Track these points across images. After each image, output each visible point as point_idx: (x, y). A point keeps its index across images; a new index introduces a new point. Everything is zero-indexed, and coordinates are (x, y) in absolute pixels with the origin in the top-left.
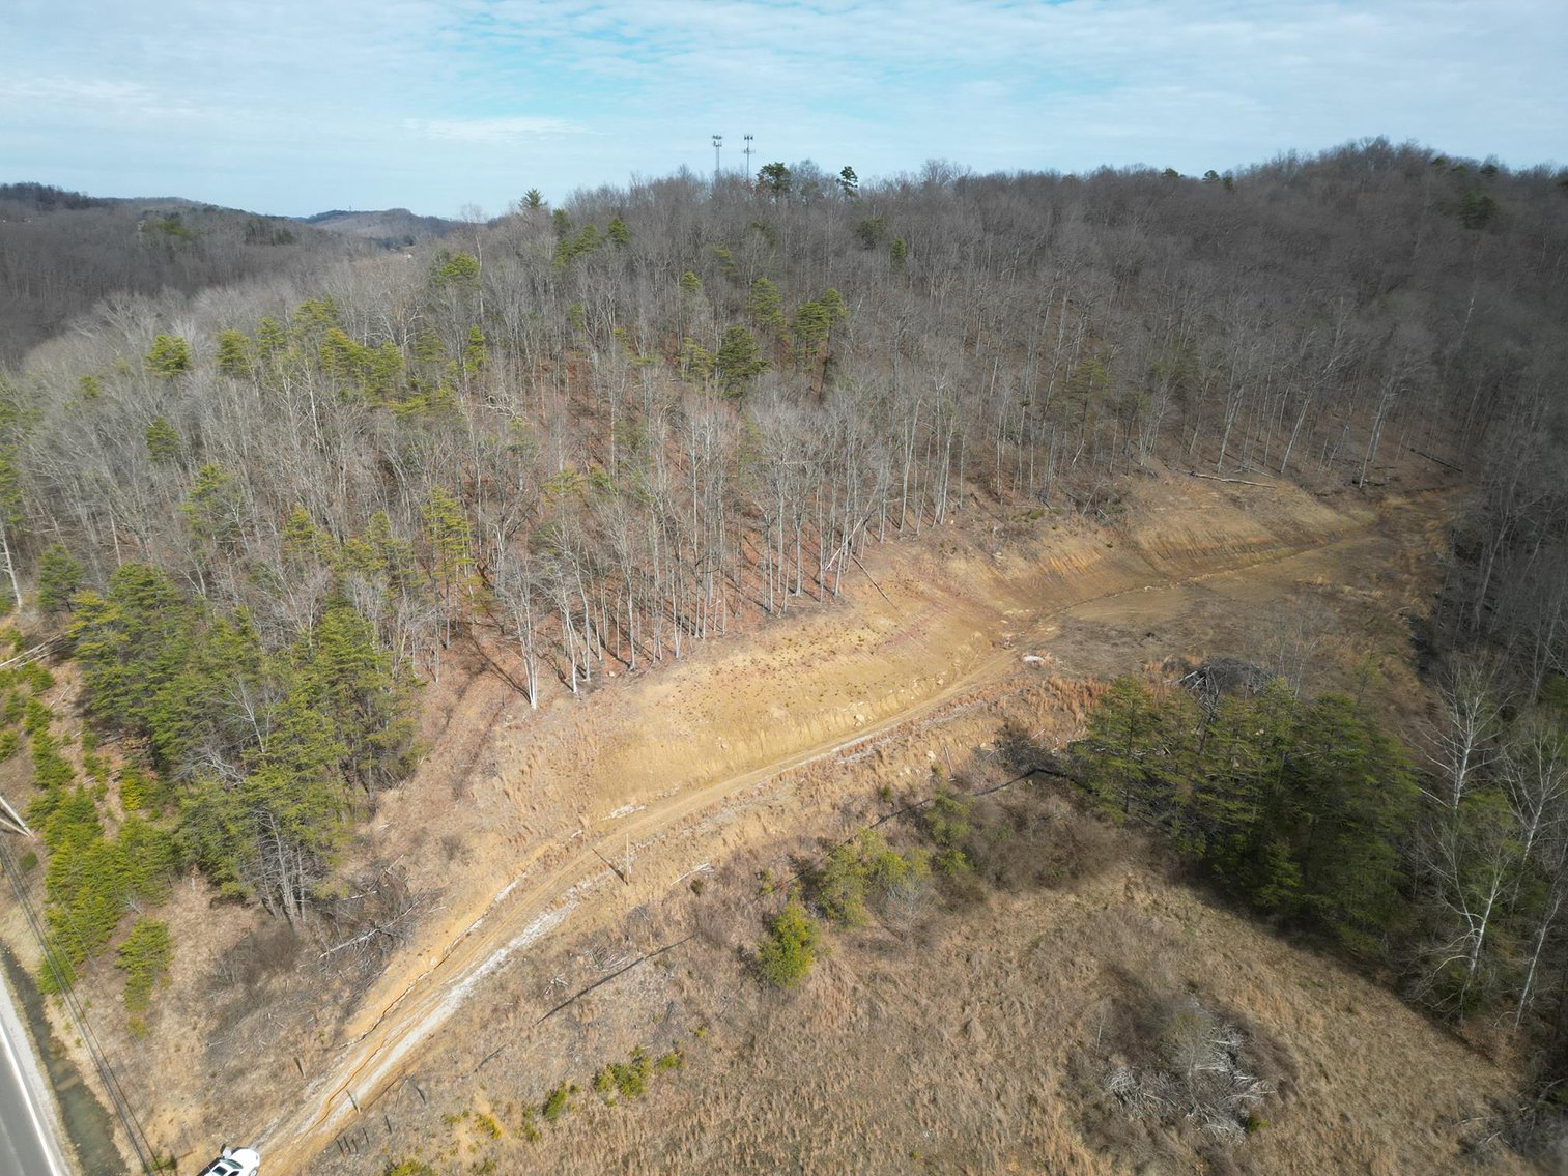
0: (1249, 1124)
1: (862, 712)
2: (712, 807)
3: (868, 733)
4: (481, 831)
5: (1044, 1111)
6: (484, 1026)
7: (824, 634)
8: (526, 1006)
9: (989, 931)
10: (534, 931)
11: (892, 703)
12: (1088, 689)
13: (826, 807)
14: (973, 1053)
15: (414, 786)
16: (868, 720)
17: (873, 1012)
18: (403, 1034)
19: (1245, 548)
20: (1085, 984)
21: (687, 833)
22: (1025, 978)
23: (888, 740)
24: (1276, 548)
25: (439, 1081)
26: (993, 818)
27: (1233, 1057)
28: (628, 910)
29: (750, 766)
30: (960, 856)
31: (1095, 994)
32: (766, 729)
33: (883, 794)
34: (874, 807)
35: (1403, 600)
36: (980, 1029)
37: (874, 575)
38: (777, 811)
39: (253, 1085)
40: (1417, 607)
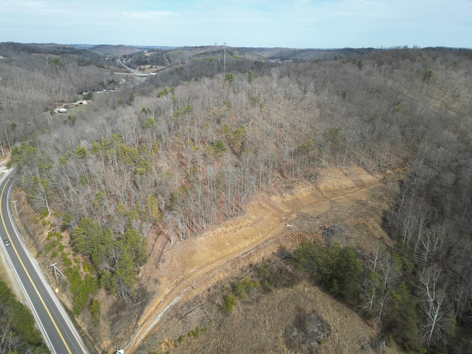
0: (319, 343)
1: (247, 243)
2: (212, 270)
3: (249, 248)
4: (162, 277)
5: (279, 340)
6: (166, 323)
7: (239, 222)
8: (174, 319)
9: (272, 298)
10: (175, 301)
11: (255, 240)
12: (301, 235)
13: (238, 269)
14: (266, 327)
15: (147, 265)
16: (248, 245)
17: (246, 318)
18: (149, 325)
19: (347, 189)
20: (291, 311)
21: (207, 277)
22: (278, 310)
23: (253, 251)
24: (355, 188)
25: (157, 335)
26: (275, 269)
27: (319, 328)
28: (194, 296)
29: (221, 258)
30: (267, 281)
31: (293, 314)
32: (225, 248)
33: (251, 265)
34: (249, 269)
35: (383, 205)
36: (268, 322)
37: (252, 203)
38: (227, 271)
39: (121, 336)
40: (386, 207)
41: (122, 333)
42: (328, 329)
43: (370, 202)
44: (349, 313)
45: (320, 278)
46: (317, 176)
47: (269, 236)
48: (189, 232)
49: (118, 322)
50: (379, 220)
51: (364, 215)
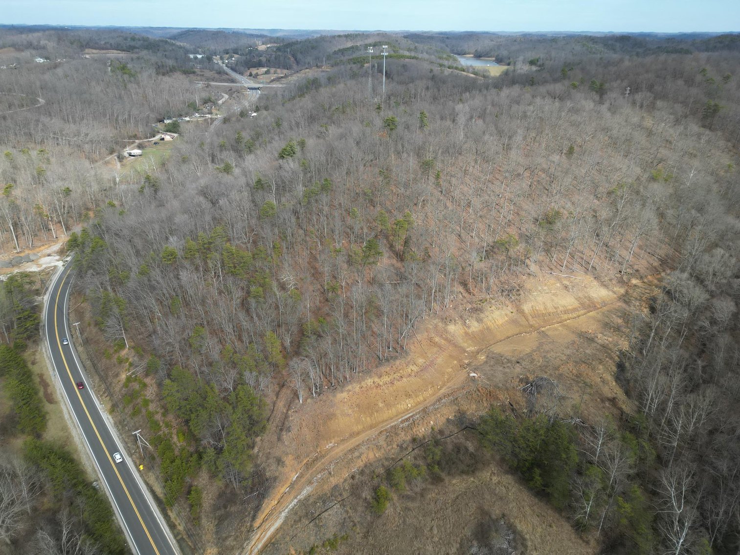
1: (410, 403)
2: (358, 446)
3: (411, 412)
4: (287, 454)
6: (292, 527)
7: (399, 368)
8: (304, 520)
9: (444, 492)
10: (305, 493)
11: (421, 398)
12: (490, 392)
13: (395, 446)
14: (433, 537)
15: (265, 435)
16: (412, 406)
17: (404, 522)
18: (269, 528)
19: (566, 312)
20: (470, 513)
21: (350, 457)
22: (452, 510)
23: (418, 416)
24: (578, 311)
25: (280, 544)
26: (450, 447)
27: (509, 543)
28: (332, 486)
30: (437, 467)
31: (473, 518)
32: (377, 412)
33: (414, 440)
34: (411, 445)
35: (620, 342)
36: (436, 529)
37: (419, 337)
38: (379, 448)
39: (230, 542)
40: (625, 345)
41: (232, 538)
42: (522, 544)
43: (600, 336)
44: (556, 521)
45: (516, 463)
46: (521, 290)
47: (442, 391)
48: (324, 383)
49: (226, 523)
50: (611, 368)
51: (588, 359)
